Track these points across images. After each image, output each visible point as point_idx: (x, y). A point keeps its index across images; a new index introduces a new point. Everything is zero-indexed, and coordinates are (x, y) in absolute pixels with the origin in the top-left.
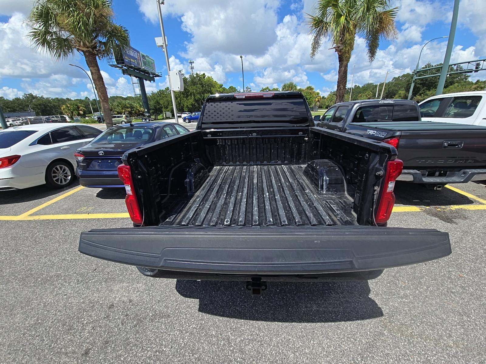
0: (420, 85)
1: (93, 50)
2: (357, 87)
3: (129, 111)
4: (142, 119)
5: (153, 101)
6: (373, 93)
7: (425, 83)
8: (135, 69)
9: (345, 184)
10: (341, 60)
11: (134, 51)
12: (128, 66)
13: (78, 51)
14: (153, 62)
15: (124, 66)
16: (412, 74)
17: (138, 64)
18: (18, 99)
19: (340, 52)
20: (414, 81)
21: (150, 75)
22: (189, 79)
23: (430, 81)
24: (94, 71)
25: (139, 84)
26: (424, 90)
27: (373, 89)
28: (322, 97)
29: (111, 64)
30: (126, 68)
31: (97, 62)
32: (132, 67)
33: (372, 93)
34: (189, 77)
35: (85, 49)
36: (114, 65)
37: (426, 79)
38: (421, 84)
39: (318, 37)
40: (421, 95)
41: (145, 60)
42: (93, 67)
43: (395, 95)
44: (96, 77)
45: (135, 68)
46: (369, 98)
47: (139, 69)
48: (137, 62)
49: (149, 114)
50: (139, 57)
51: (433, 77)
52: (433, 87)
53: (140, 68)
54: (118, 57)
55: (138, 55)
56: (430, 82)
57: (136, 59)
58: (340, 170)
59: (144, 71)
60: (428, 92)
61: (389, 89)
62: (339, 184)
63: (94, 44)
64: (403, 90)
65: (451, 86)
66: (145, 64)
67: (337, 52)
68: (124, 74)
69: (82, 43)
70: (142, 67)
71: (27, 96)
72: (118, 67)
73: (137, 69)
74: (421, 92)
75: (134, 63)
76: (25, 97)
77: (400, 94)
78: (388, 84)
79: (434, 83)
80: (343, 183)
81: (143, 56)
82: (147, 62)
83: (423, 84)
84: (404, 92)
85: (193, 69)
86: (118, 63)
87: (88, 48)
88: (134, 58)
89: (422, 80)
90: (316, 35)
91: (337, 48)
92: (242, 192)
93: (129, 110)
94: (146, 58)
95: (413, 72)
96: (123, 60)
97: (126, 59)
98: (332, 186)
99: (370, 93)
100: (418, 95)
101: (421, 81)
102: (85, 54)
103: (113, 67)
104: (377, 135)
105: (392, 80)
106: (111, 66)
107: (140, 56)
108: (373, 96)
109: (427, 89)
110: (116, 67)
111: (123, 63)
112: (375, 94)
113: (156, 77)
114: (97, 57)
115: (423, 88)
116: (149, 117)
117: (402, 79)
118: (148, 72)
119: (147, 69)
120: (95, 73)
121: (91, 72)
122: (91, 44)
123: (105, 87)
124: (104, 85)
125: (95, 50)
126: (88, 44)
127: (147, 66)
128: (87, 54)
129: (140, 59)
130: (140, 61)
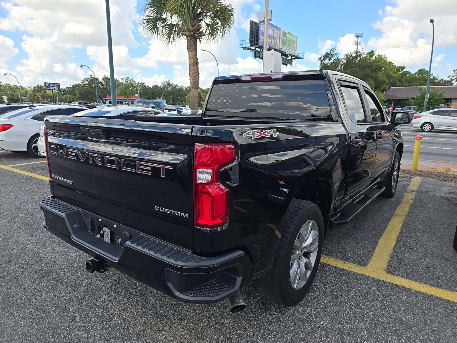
1: (195, 34)
11: (274, 29)
12: (263, 47)
13: (183, 36)
14: (295, 39)
15: (257, 48)
18: (156, 86)
21: (288, 57)
29: (244, 46)
30: (259, 50)
31: (196, 45)
35: (187, 34)
36: (246, 48)
41: (286, 39)
42: (192, 51)
44: (192, 61)
48: (274, 41)
54: (252, 38)
66: (284, 43)
71: (165, 84)
72: (251, 49)
75: (270, 43)
76: (163, 85)
81: (284, 33)
82: (288, 41)
85: (359, 45)
86: (251, 45)
87: (191, 32)
88: (272, 38)
94: (287, 35)
96: (257, 41)
97: (262, 39)
102: (187, 39)
106: (244, 49)
107: (280, 34)
110: (248, 49)
111: (257, 44)
113: (295, 59)
118: (285, 53)
119: (285, 49)
120: (192, 57)
121: (189, 57)
122: (194, 28)
123: (198, 72)
124: (198, 71)
125: (197, 34)
126: (191, 28)
127: (286, 45)
128: (189, 38)
129: (278, 38)
130: (278, 41)
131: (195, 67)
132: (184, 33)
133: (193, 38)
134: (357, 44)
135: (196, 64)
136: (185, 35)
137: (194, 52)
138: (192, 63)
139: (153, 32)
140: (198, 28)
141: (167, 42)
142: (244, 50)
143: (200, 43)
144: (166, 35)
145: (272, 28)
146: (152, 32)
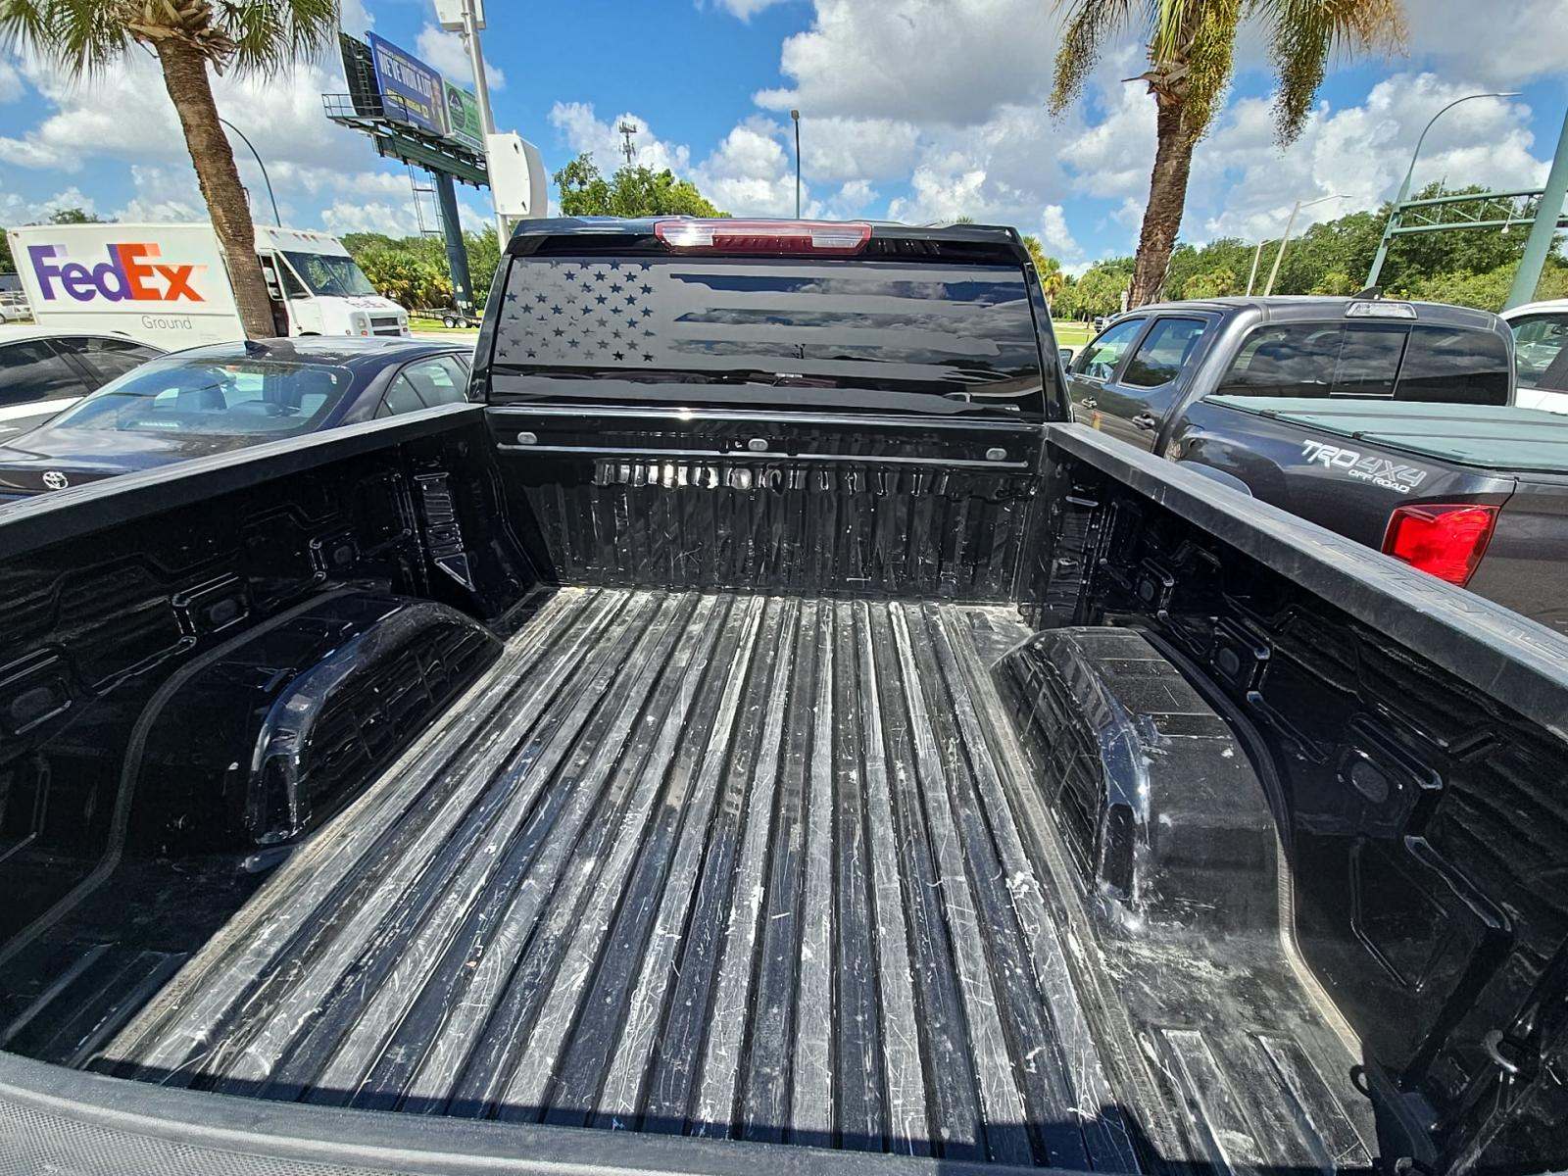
0: (1400, 256)
1: (190, 36)
2: (1185, 253)
3: (403, 289)
4: (444, 320)
5: (487, 260)
6: (1237, 275)
7: (1416, 252)
8: (422, 137)
9: (1284, 875)
10: (1167, 126)
11: (421, 72)
12: (397, 125)
13: (138, 41)
15: (382, 124)
16: (1379, 217)
17: (434, 119)
19: (1168, 93)
20: (1386, 240)
21: (475, 162)
22: (613, 188)
23: (1435, 243)
24: (193, 121)
25: (436, 195)
26: (1409, 276)
27: (1239, 261)
28: (1064, 278)
29: (337, 113)
30: (390, 132)
31: (205, 81)
32: (410, 131)
33: (1233, 276)
34: (612, 180)
35: (161, 33)
36: (346, 119)
37: (1423, 238)
38: (1403, 253)
39: (1086, 27)
40: (1399, 292)
41: (460, 109)
42: (192, 102)
43: (1310, 286)
44: (201, 141)
45: (421, 135)
46: (1223, 293)
47: (437, 140)
48: (431, 112)
49: (470, 304)
50: (437, 93)
51: (1444, 231)
52: (1443, 268)
53: (441, 137)
54: (359, 91)
55: (432, 88)
56: (1433, 250)
57: (427, 101)
58: (1247, 765)
59: (455, 148)
60: (1423, 283)
61: (1292, 263)
62: (1239, 865)
63: (195, 11)
64: (1340, 272)
65: (1502, 269)
66: (459, 121)
67: (1153, 94)
68: (382, 155)
69: (148, 10)
70: (448, 132)
72: (362, 126)
73: (431, 140)
74: (1399, 282)
75: (421, 114)
77: (1328, 284)
78: (1292, 247)
79: (1447, 253)
80: (1265, 866)
81: (454, 92)
82: (467, 116)
83: (1411, 255)
84: (1343, 277)
85: (632, 156)
86: (361, 113)
87: (171, 27)
88: (420, 99)
89: (1407, 238)
90: (1078, 19)
91: (1157, 79)
92: (605, 855)
93: (405, 284)
94: (464, 100)
95: (1380, 210)
96: (378, 101)
97: (391, 99)
98: (1191, 880)
99: (1229, 273)
100: (1391, 293)
101: (1406, 243)
102: (161, 54)
103: (344, 124)
104: (1365, 476)
105: (1307, 234)
106: (337, 122)
107: (441, 93)
108: (1235, 286)
109: (1421, 273)
110: (353, 125)
111: (380, 113)
112: (1245, 277)
114: (209, 64)
115: (1409, 268)
116: (470, 313)
117: (1340, 231)
118: (467, 151)
119: (467, 139)
120: (199, 126)
121: (184, 125)
122: (184, 13)
123: (239, 185)
124: (236, 178)
125: (200, 36)
126: (171, 12)
127: (465, 128)
128: (168, 51)
129: (439, 103)
130: (440, 110)
131: (222, 165)
132: (142, 29)
133: (185, 53)
134: (629, 152)
135: (223, 154)
136: (153, 40)
137: (202, 107)
138: (201, 148)
139: (15, 26)
140: (202, 15)
141: (72, 65)
142: (340, 126)
143: (221, 75)
144: (66, 38)
145: (415, 68)
146: (11, 27)
